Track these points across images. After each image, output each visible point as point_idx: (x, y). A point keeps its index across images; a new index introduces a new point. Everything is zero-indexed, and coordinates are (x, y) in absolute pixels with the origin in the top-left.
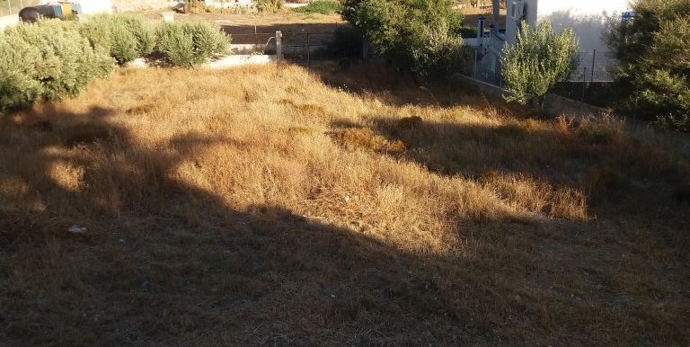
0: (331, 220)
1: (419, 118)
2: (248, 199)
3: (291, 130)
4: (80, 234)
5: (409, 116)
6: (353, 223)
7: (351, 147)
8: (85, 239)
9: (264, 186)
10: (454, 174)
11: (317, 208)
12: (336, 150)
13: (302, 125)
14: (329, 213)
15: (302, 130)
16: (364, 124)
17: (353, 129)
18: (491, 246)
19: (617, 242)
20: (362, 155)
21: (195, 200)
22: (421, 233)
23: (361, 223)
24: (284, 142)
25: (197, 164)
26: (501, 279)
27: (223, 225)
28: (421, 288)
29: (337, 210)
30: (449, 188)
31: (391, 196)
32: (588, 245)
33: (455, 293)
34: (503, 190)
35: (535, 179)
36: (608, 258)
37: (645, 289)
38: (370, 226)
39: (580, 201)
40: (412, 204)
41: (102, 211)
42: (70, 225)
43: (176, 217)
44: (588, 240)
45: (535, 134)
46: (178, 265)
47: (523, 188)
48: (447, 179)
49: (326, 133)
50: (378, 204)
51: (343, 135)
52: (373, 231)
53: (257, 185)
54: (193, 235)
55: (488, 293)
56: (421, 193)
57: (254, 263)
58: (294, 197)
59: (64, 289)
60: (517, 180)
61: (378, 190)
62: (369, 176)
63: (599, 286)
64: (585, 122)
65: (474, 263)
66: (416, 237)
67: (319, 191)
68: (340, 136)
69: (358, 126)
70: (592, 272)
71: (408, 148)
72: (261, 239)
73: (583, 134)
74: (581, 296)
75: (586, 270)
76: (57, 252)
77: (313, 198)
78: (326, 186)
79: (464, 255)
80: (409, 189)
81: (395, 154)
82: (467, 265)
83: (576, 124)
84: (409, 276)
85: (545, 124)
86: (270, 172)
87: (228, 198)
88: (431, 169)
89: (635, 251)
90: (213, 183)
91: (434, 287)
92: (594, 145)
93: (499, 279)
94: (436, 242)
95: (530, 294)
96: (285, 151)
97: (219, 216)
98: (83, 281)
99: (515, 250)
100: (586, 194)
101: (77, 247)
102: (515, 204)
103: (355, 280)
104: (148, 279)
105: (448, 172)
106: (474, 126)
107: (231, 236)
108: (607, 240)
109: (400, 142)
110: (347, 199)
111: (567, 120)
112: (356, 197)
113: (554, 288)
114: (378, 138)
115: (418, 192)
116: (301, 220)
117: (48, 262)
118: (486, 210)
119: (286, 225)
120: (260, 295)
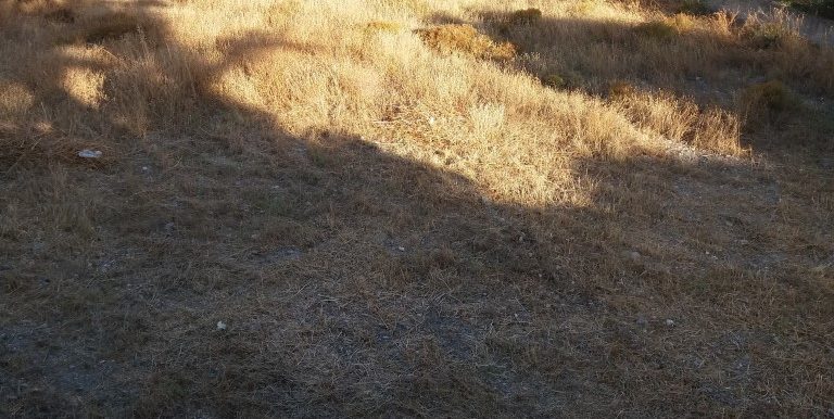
0: (410, 149)
1: (538, 12)
2: (308, 118)
3: (371, 27)
4: (94, 159)
5: (525, 8)
6: (437, 153)
7: (446, 51)
8: (99, 165)
9: (330, 101)
10: (574, 89)
11: (394, 132)
12: (426, 54)
13: (386, 20)
14: (408, 139)
15: (384, 26)
16: (466, 19)
17: (451, 27)
18: (610, 187)
19: (774, 182)
20: (459, 60)
21: (240, 118)
22: (522, 167)
23: (448, 153)
24: (359, 42)
25: (246, 71)
26: (618, 230)
27: (273, 152)
28: (514, 241)
29: (418, 135)
30: (565, 108)
31: (488, 118)
32: (736, 185)
33: (556, 248)
34: (635, 111)
35: (678, 95)
36: (760, 204)
37: (803, 246)
38: (458, 157)
39: (732, 127)
40: (515, 129)
41: (124, 130)
42: (82, 147)
43: (215, 139)
44: (737, 179)
45: (685, 34)
46: (212, 203)
47: (660, 109)
48: (564, 96)
49: (416, 31)
50: (471, 129)
51: (436, 34)
52: (461, 164)
53: (320, 99)
54: (234, 164)
55: (599, 248)
56: (528, 114)
57: (309, 203)
58: (366, 118)
59: (68, 230)
60: (655, 98)
61: (474, 111)
62: (464, 91)
63: (744, 242)
64: (752, 18)
65: (584, 209)
66: (515, 172)
67: (397, 110)
68: (432, 35)
69: (458, 22)
70: (737, 222)
71: (520, 52)
72: (318, 172)
73: (747, 35)
74: (720, 255)
75: (729, 219)
76: (62, 182)
77: (389, 119)
78: (408, 104)
79: (574, 199)
80: (513, 109)
81: (500, 61)
82: (577, 210)
83: (740, 22)
84: (501, 225)
85: (700, 21)
86: (336, 83)
87: (282, 116)
88: (545, 82)
89: (796, 196)
90: (265, 95)
91: (531, 240)
92: (761, 50)
93: (615, 230)
94: (540, 181)
95: (652, 251)
96: (359, 55)
97: (268, 140)
98: (93, 219)
99: (641, 192)
100: (741, 119)
101: (89, 176)
102: (648, 130)
103: (431, 228)
104: (173, 220)
105: (567, 86)
106: (607, 22)
107: (281, 166)
108: (762, 180)
109: (509, 45)
110: (432, 121)
111: (729, 17)
112: (444, 120)
113: (684, 244)
114: (482, 39)
115: (525, 111)
116: (373, 148)
117: (50, 194)
118: (609, 138)
119: (352, 154)
120: (311, 245)
